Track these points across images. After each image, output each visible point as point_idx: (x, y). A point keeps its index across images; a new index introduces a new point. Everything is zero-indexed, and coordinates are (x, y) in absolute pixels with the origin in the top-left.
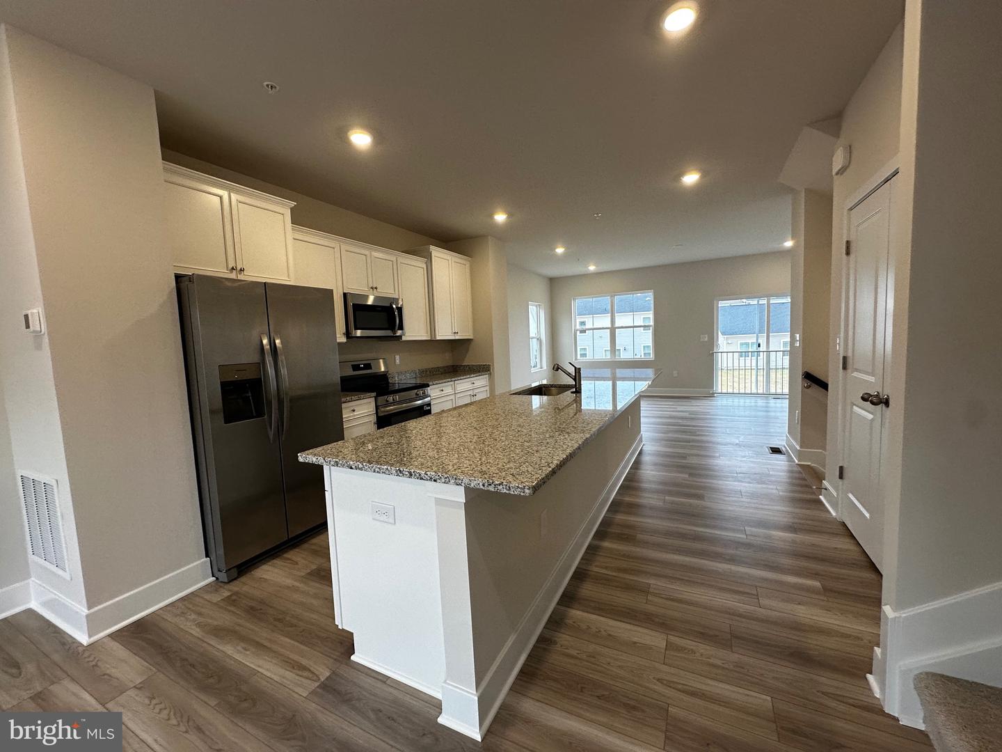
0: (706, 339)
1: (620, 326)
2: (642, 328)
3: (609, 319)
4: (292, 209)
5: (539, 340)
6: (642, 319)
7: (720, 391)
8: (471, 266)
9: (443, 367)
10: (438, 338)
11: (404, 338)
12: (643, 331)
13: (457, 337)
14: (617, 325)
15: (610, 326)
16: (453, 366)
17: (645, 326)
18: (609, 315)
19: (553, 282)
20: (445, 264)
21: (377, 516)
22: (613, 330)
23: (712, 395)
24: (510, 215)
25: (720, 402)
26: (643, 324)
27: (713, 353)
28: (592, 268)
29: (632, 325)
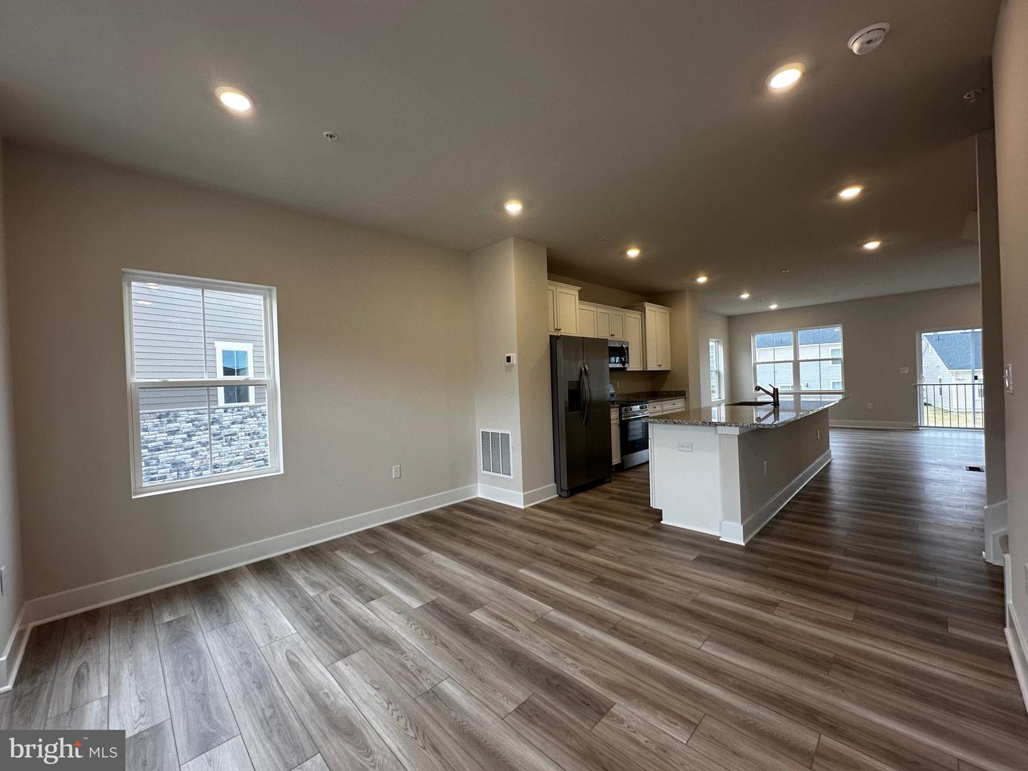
0: (907, 372)
1: (805, 359)
2: (831, 361)
3: (792, 350)
4: (579, 291)
5: (718, 372)
6: (830, 351)
7: (926, 425)
8: (670, 314)
9: (646, 392)
10: (649, 369)
11: (628, 370)
12: (831, 365)
13: (660, 369)
14: (801, 358)
15: (793, 359)
16: (652, 392)
17: (832, 359)
18: (792, 346)
19: (730, 319)
20: (654, 315)
21: (681, 449)
22: (796, 364)
23: (916, 428)
24: (709, 277)
25: (926, 434)
26: (831, 357)
27: (916, 386)
28: (774, 307)
29: (818, 358)
